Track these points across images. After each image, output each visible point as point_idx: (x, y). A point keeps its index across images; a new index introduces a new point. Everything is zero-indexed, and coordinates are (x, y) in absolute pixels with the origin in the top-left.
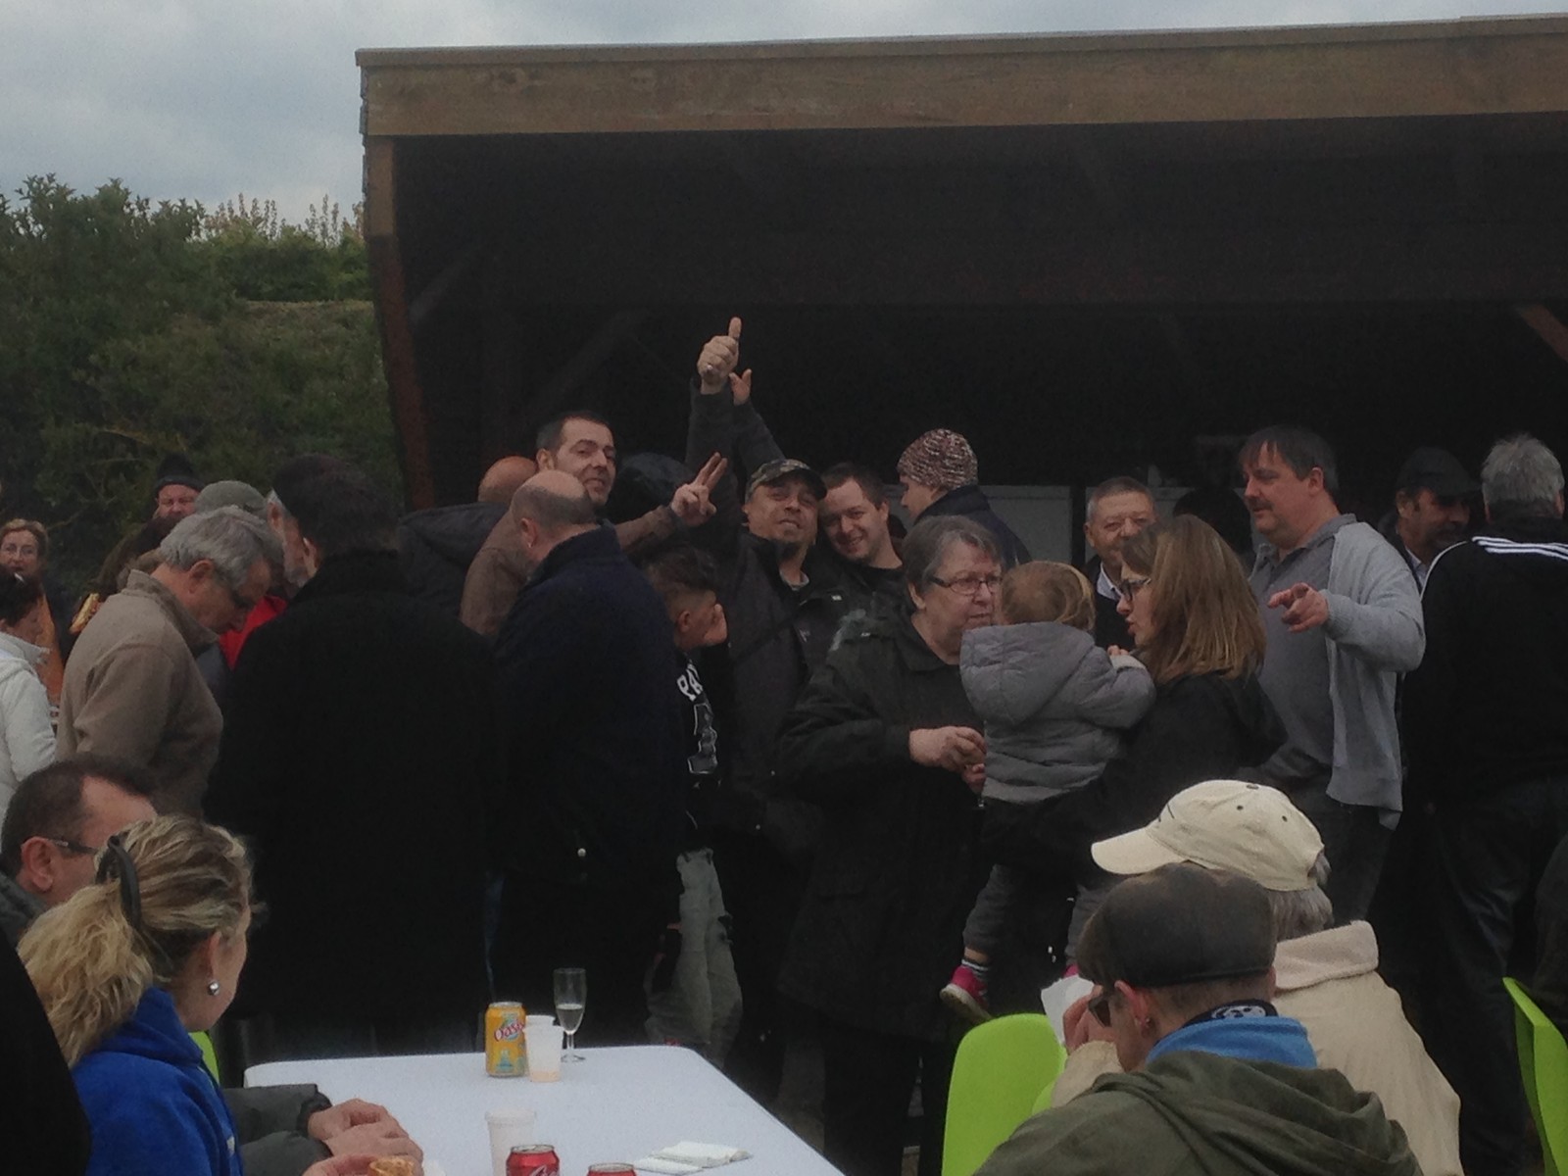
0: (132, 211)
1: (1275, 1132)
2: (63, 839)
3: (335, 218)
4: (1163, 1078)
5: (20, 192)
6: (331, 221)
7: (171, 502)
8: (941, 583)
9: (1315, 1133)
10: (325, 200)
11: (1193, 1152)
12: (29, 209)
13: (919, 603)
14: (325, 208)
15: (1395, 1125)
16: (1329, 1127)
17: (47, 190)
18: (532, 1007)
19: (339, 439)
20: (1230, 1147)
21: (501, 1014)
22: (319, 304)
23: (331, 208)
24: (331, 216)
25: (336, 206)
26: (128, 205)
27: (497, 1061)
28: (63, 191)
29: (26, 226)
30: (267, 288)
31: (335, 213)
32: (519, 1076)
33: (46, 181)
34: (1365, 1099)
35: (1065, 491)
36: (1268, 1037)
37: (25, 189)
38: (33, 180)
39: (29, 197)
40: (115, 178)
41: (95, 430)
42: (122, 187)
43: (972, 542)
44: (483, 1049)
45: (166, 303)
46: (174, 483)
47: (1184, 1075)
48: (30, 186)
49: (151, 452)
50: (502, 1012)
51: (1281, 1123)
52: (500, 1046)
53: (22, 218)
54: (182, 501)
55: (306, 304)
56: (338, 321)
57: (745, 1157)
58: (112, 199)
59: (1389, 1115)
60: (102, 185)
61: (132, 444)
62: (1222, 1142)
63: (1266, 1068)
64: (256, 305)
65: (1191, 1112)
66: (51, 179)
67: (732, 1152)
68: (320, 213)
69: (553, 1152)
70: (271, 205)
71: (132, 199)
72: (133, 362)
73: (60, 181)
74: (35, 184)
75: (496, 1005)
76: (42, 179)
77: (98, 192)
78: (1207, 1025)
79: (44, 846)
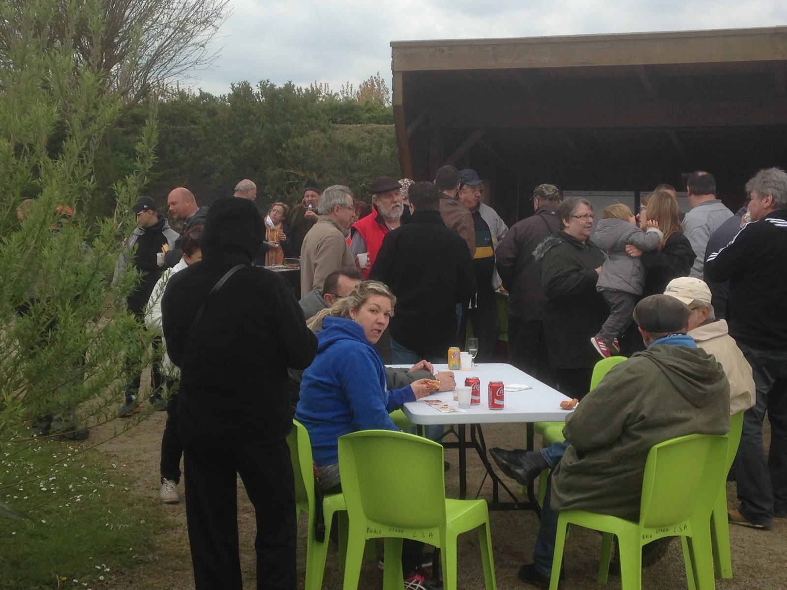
0: (295, 92)
1: (683, 364)
2: (333, 294)
3: (351, 90)
4: (652, 352)
5: (257, 86)
6: (350, 91)
7: (308, 196)
8: (577, 217)
9: (696, 364)
10: (348, 83)
11: (662, 370)
12: (260, 92)
13: (567, 225)
14: (348, 85)
15: (719, 364)
16: (700, 362)
17: (267, 85)
18: (462, 350)
19: (368, 174)
20: (672, 369)
21: (453, 351)
22: (359, 125)
23: (350, 86)
24: (350, 89)
25: (352, 85)
26: (294, 90)
27: (451, 365)
28: (272, 86)
29: (258, 98)
30: (339, 120)
31: (351, 88)
32: (459, 369)
33: (266, 82)
34: (710, 356)
35: (633, 193)
36: (681, 341)
37: (259, 85)
38: (261, 82)
39: (260, 88)
40: (290, 81)
41: (285, 171)
42: (292, 84)
43: (587, 204)
44: (447, 363)
45: (307, 125)
46: (310, 190)
47: (659, 351)
48: (261, 83)
49: (303, 179)
50: (453, 350)
51: (687, 362)
52: (452, 360)
53: (257, 95)
54: (312, 196)
55: (355, 125)
56: (367, 132)
57: (531, 388)
58: (289, 88)
59: (717, 361)
60: (286, 83)
61: (297, 176)
62: (669, 367)
63: (681, 348)
64: (336, 126)
65: (659, 359)
66: (268, 81)
67: (527, 387)
68: (345, 88)
69: (478, 379)
70: (327, 85)
71: (295, 88)
72: (298, 147)
73: (272, 82)
74: (262, 83)
75: (452, 348)
76: (265, 81)
77: (284, 86)
78: (665, 338)
79: (329, 296)
